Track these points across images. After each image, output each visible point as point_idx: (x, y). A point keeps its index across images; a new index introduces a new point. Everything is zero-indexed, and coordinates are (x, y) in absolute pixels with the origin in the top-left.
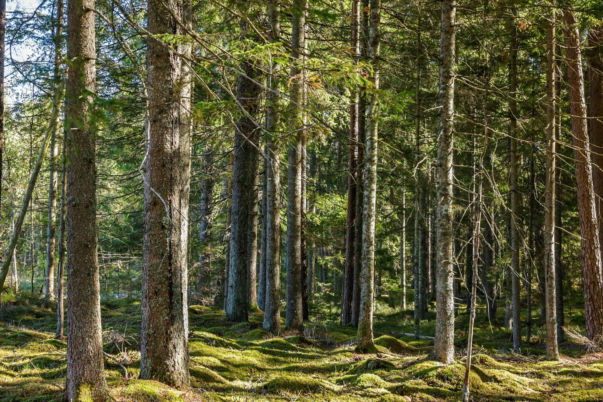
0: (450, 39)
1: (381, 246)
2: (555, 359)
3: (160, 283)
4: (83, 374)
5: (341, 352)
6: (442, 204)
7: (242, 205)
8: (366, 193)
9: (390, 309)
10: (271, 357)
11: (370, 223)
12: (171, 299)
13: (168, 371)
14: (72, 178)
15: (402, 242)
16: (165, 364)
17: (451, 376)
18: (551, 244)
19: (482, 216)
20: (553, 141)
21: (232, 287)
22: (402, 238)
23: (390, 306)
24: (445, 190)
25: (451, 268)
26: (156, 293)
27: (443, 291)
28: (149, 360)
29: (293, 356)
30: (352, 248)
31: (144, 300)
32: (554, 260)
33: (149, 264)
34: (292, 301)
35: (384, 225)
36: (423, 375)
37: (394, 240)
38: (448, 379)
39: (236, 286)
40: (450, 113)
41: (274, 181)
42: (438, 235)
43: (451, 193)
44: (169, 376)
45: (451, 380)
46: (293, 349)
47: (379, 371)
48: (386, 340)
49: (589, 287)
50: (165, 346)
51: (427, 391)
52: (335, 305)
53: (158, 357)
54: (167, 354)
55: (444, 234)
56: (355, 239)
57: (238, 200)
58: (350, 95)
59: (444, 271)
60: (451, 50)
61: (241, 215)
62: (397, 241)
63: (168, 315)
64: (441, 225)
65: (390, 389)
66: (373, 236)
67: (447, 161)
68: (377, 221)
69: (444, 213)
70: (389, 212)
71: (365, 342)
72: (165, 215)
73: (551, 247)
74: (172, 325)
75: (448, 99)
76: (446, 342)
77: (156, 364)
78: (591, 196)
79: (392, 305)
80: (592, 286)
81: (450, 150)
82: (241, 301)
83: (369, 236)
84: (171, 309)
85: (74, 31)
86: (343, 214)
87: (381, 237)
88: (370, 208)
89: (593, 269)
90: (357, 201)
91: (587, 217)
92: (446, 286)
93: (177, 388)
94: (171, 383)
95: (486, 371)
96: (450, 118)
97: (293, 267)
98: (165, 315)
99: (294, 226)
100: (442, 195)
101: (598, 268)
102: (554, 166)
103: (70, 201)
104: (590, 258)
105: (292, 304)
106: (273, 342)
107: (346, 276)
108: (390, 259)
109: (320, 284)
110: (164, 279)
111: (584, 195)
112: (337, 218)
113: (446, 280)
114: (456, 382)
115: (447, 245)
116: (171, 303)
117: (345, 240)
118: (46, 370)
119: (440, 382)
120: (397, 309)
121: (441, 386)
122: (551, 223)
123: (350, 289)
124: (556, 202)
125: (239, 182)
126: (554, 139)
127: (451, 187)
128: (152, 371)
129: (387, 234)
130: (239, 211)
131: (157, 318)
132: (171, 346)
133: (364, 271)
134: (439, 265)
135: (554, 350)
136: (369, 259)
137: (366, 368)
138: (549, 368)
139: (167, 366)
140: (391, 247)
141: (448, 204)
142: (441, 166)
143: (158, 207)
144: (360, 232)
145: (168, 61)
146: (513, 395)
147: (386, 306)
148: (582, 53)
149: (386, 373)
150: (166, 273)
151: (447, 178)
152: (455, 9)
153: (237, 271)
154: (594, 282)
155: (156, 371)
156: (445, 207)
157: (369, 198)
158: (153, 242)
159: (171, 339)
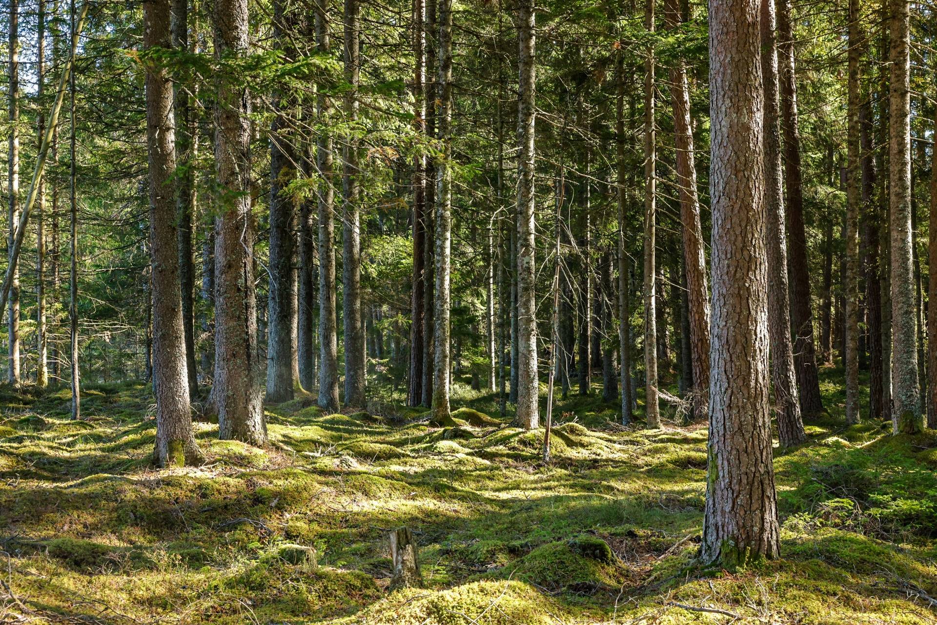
0: (529, 71)
1: (459, 303)
2: (656, 428)
3: (238, 345)
4: (175, 432)
5: (414, 427)
6: (523, 255)
7: (282, 256)
8: (438, 243)
9: (473, 392)
10: (334, 433)
11: (443, 278)
12: (249, 360)
13: (249, 431)
14: (157, 245)
15: (489, 296)
16: (246, 424)
17: (533, 440)
18: (650, 297)
19: (560, 271)
20: (652, 178)
21: (272, 359)
22: (489, 291)
23: (474, 388)
24: (526, 240)
25: (534, 325)
26: (234, 355)
27: (525, 352)
28: (230, 422)
29: (359, 432)
30: (420, 307)
31: (222, 363)
32: (654, 315)
33: (226, 327)
34: (352, 373)
35: (462, 274)
36: (504, 441)
37: (478, 295)
38: (530, 444)
39: (278, 358)
40: (531, 154)
41: (327, 228)
42: (520, 290)
43: (533, 242)
44: (251, 436)
45: (533, 445)
46: (358, 425)
47: (458, 440)
48: (464, 413)
49: (697, 346)
50: (245, 408)
51: (508, 456)
52: (396, 389)
53: (238, 418)
54: (247, 415)
55: (526, 289)
56: (425, 295)
57: (277, 250)
58: (414, 101)
59: (526, 329)
60: (530, 84)
61: (282, 269)
62: (482, 296)
63: (247, 376)
64: (523, 279)
65: (468, 454)
66: (447, 292)
67: (528, 208)
68: (454, 270)
69: (526, 265)
70: (471, 255)
71: (440, 414)
72: (241, 278)
73: (650, 300)
74: (251, 386)
75: (528, 139)
76: (529, 407)
77: (236, 425)
78: (697, 240)
79: (476, 387)
80: (700, 345)
81: (530, 196)
82: (285, 377)
83: (443, 293)
84: (249, 370)
85: (154, 101)
86: (408, 261)
87: (458, 292)
88: (444, 260)
89: (700, 324)
90: (426, 246)
91: (694, 265)
92: (529, 346)
93: (259, 447)
94: (253, 443)
95: (573, 437)
96: (530, 160)
97: (352, 332)
98: (243, 376)
99: (353, 282)
100: (522, 245)
101: (706, 323)
102: (654, 207)
103: (156, 267)
104: (697, 312)
105: (352, 376)
106: (333, 419)
107: (413, 345)
108: (472, 320)
109: (374, 361)
110: (242, 341)
111: (690, 240)
112: (399, 268)
113: (528, 339)
114: (539, 446)
115: (528, 301)
116: (250, 365)
117: (410, 297)
118: (101, 445)
119: (521, 447)
120: (484, 392)
121: (523, 451)
122: (651, 273)
123: (419, 361)
124: (656, 249)
125: (278, 227)
126: (654, 176)
127: (532, 237)
128: (233, 432)
129: (467, 287)
130: (278, 263)
131: (236, 380)
132: (250, 408)
133: (438, 333)
134: (520, 323)
135: (655, 417)
136: (444, 319)
137: (442, 437)
138: (647, 437)
139: (248, 426)
140: (473, 304)
141: (529, 255)
142: (521, 213)
143: (233, 270)
144: (432, 286)
145: (238, 122)
146: (599, 458)
147: (468, 388)
148: (687, 73)
149: (464, 442)
150: (244, 335)
151: (528, 226)
152: (534, 37)
153: (279, 339)
154: (702, 340)
155: (237, 431)
156: (526, 259)
157: (442, 248)
158: (229, 305)
159: (250, 400)
